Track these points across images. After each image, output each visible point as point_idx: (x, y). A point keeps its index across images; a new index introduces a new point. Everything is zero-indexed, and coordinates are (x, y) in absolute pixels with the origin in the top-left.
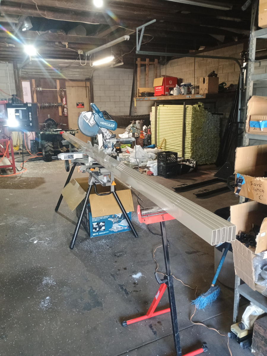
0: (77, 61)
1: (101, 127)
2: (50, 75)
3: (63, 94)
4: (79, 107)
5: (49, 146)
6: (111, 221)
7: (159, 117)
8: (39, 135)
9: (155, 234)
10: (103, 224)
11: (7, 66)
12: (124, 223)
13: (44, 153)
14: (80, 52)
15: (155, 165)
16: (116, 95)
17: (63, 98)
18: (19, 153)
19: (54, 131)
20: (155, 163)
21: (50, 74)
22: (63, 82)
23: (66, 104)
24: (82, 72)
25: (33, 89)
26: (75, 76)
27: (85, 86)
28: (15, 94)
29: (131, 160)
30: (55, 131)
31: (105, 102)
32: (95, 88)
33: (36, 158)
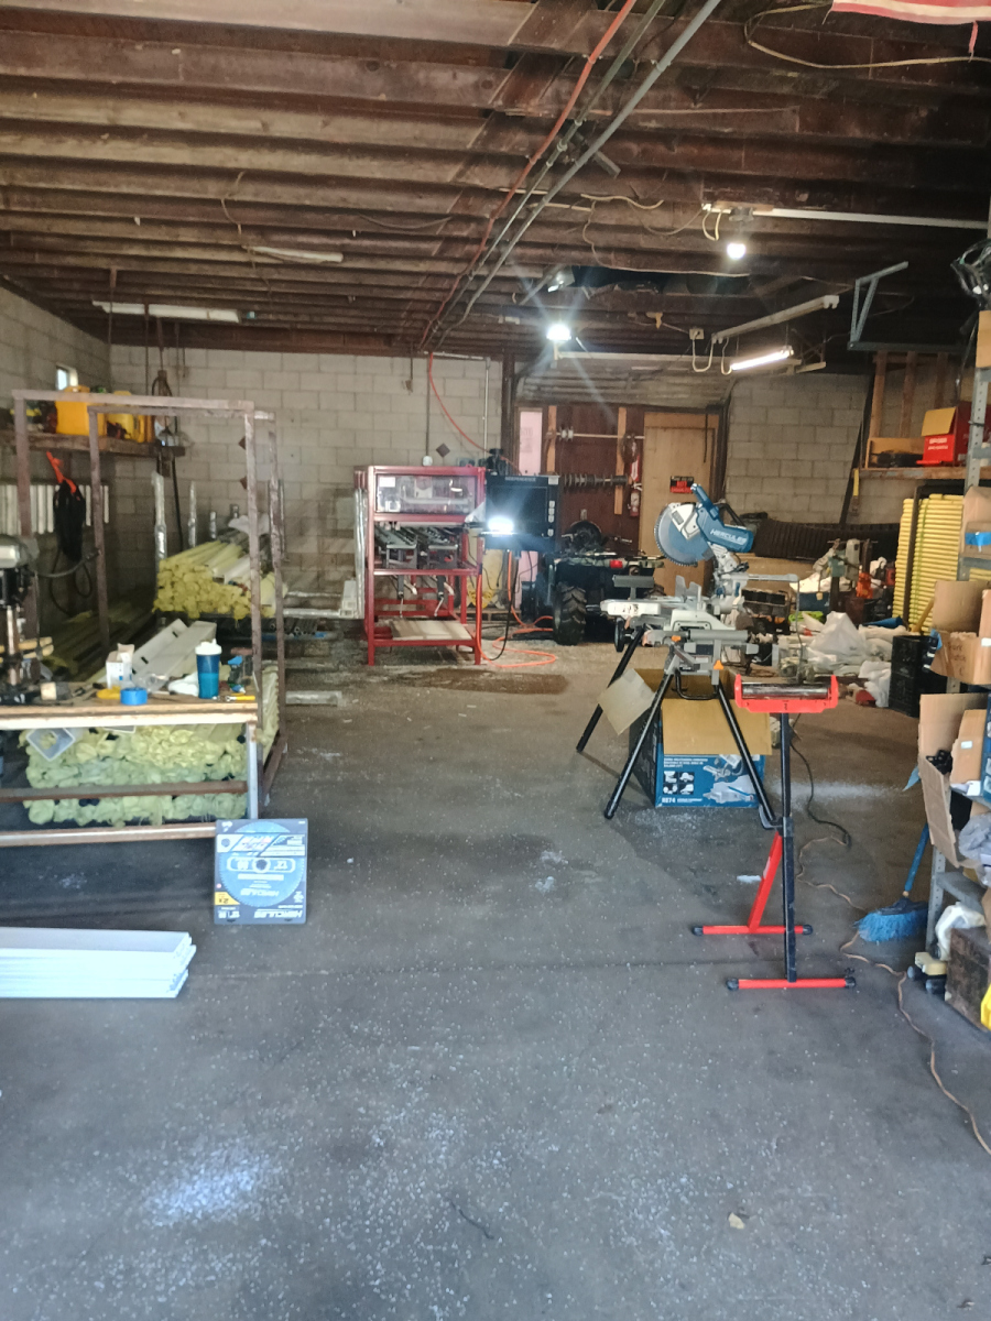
0: (685, 358)
1: (712, 543)
2: (602, 395)
3: (634, 448)
4: (676, 490)
5: (576, 599)
6: (711, 774)
7: (923, 533)
8: (551, 567)
9: (820, 822)
10: (691, 778)
11: (487, 368)
12: (743, 785)
13: (557, 620)
14: (696, 333)
15: (883, 675)
16: (800, 458)
17: (633, 461)
18: (489, 617)
19: (593, 557)
20: (886, 672)
21: (603, 391)
22: (638, 413)
23: (639, 480)
24: (699, 385)
25: (549, 433)
26: (675, 396)
27: (703, 426)
28: (498, 446)
29: (814, 656)
30: (598, 558)
31: (763, 478)
32: (735, 433)
33: (532, 633)
